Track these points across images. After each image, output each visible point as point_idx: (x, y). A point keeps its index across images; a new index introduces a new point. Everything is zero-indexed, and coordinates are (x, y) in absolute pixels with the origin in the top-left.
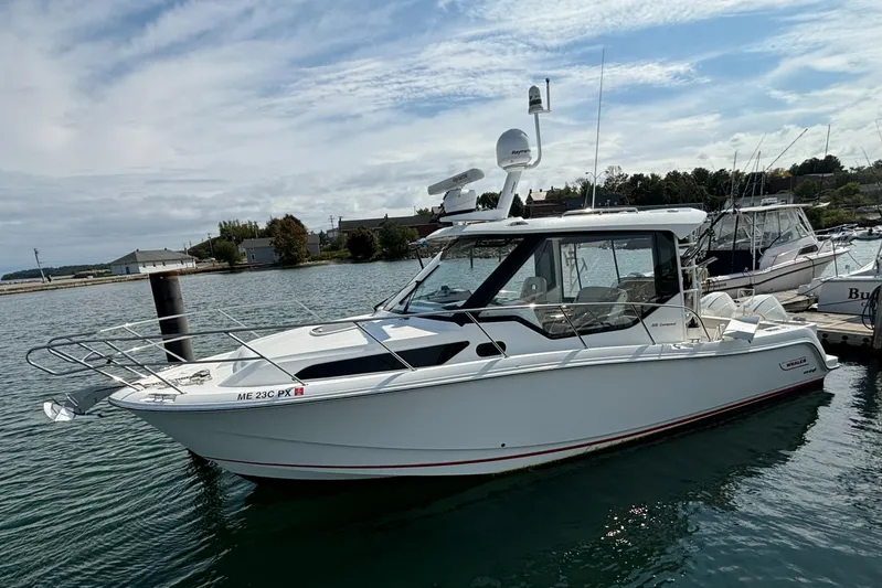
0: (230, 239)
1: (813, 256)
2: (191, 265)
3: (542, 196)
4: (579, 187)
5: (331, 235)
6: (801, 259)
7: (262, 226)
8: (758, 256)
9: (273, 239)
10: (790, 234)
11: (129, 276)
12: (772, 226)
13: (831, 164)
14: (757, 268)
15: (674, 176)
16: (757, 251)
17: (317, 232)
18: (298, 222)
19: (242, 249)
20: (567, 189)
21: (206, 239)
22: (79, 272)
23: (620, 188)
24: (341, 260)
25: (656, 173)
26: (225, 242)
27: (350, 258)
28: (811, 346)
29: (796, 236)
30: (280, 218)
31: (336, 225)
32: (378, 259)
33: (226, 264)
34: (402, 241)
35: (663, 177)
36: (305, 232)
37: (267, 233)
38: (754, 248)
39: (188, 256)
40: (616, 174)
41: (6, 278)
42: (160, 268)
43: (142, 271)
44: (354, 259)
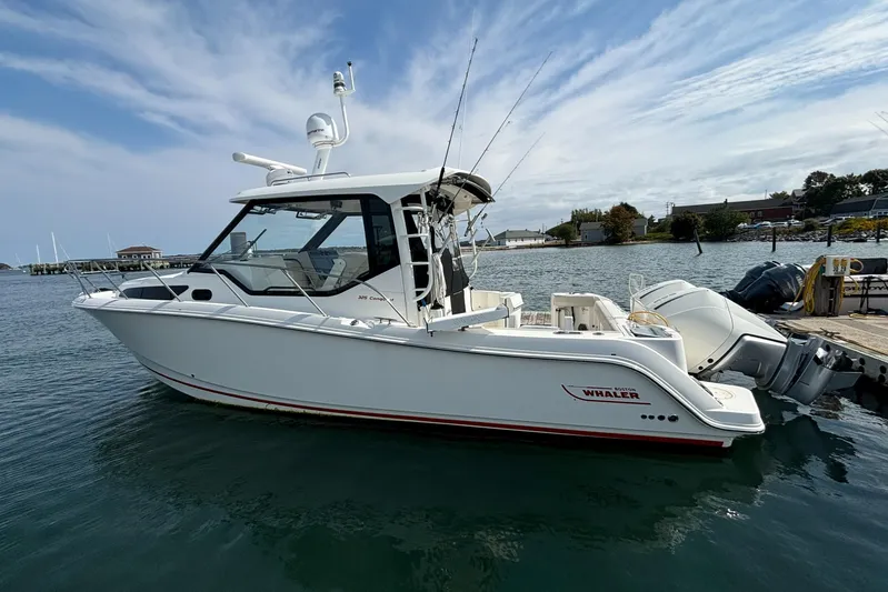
7: (605, 212)
21: (560, 223)
24: (664, 240)
33: (563, 242)
37: (607, 217)
39: (544, 235)
42: (520, 243)
43: (508, 243)
44: (675, 240)
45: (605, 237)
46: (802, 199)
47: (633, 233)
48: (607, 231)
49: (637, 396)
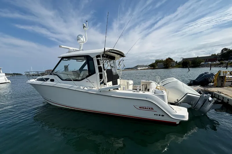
21: (152, 63)
33: (153, 68)
37: (165, 61)
39: (148, 66)
42: (141, 68)
43: (138, 68)
44: (183, 67)
45: (164, 67)
46: (220, 56)
47: (172, 66)
48: (164, 65)
49: (153, 109)
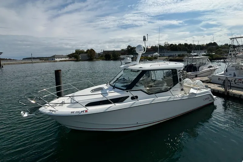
0: (77, 53)
1: (211, 68)
2: (67, 59)
3: (150, 48)
4: (158, 46)
5: (101, 54)
6: (208, 69)
7: (85, 51)
8: (198, 68)
9: (87, 54)
10: (206, 63)
11: (52, 61)
12: (201, 61)
13: (215, 44)
14: (198, 71)
15: (180, 45)
16: (198, 67)
17: (98, 53)
18: (94, 50)
19: (80, 56)
20: (156, 46)
21: (72, 53)
22: (41, 59)
23: (168, 47)
24: (103, 60)
25: (176, 44)
26: (76, 54)
27: (105, 59)
28: (210, 95)
29: (207, 64)
30: (90, 49)
31: (102, 51)
32: (112, 60)
34: (117, 56)
35: (178, 45)
36: (95, 53)
37: (86, 52)
38: (197, 66)
39: (67, 57)
40: (167, 43)
41: (23, 59)
42: (60, 59)
43: (56, 59)
44: (106, 60)
45: (88, 58)
46: (126, 51)
47: (96, 58)
